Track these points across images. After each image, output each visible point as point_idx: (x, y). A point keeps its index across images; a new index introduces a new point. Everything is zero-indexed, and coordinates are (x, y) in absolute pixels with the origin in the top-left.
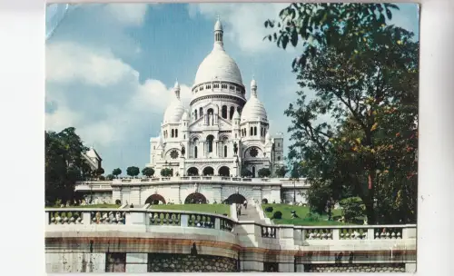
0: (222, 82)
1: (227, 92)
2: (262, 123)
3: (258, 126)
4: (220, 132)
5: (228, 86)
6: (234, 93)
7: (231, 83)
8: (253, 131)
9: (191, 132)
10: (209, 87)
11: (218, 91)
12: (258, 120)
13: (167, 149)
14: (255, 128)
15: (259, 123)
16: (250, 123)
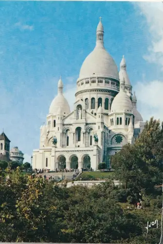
0: (98, 78)
1: (103, 86)
2: (126, 114)
3: (123, 117)
4: (87, 124)
5: (104, 81)
7: (106, 78)
8: (119, 121)
9: (64, 125)
10: (87, 83)
11: (95, 86)
12: (123, 111)
13: (50, 136)
14: (121, 118)
15: (124, 114)
16: (116, 114)
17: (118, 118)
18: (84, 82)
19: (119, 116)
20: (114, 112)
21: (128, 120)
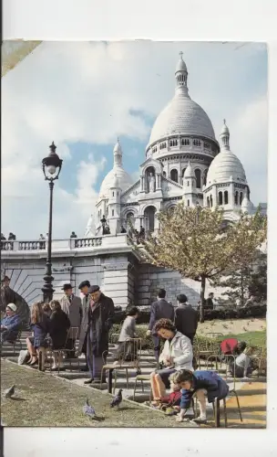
0: (182, 136)
1: (190, 149)
2: (236, 185)
3: (230, 190)
4: (165, 200)
5: (191, 141)
6: (200, 151)
7: (194, 137)
8: (223, 198)
9: (123, 205)
10: (163, 147)
11: (176, 150)
12: (231, 180)
14: (226, 193)
15: (231, 185)
16: (218, 185)
17: (220, 193)
18: (158, 146)
19: (222, 190)
20: (212, 183)
21: (239, 194)
